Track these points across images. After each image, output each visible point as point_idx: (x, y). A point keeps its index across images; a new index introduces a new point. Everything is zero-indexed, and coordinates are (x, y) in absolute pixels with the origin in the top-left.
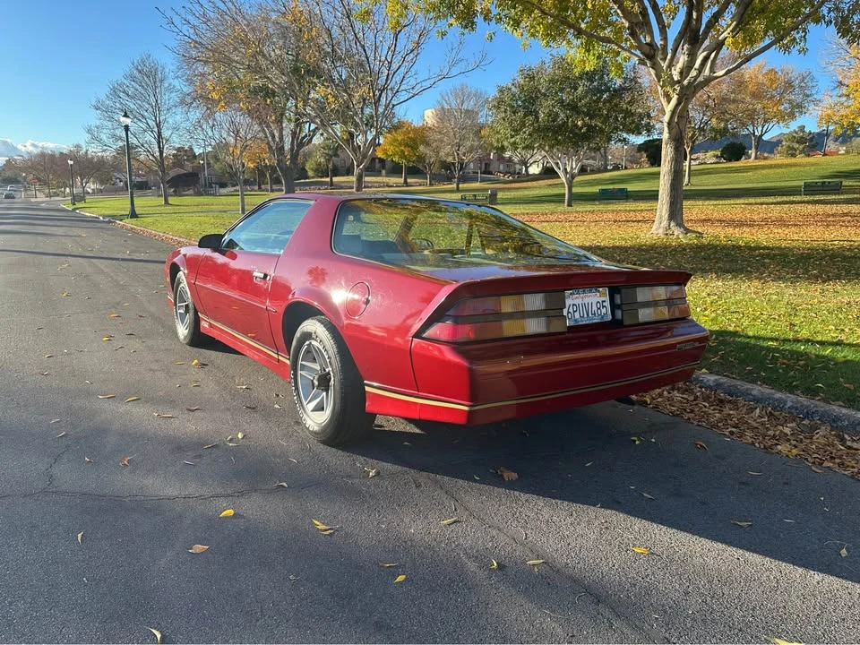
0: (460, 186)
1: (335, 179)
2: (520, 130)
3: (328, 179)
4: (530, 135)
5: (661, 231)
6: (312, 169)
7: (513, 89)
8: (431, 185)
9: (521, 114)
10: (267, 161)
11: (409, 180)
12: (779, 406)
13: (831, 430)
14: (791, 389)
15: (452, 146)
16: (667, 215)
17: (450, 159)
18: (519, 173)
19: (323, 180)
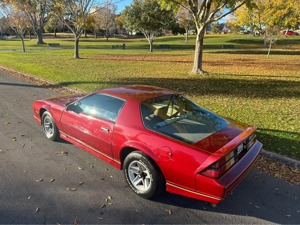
0: (108, 39)
1: (57, 34)
2: (135, 23)
3: (54, 34)
4: (138, 25)
5: (195, 72)
6: (47, 29)
7: (131, 7)
8: (96, 38)
9: (134, 17)
10: (27, 26)
11: (87, 35)
12: (268, 156)
13: (286, 165)
14: (271, 150)
15: (105, 24)
16: (197, 67)
17: (104, 29)
18: (128, 34)
19: (51, 34)
